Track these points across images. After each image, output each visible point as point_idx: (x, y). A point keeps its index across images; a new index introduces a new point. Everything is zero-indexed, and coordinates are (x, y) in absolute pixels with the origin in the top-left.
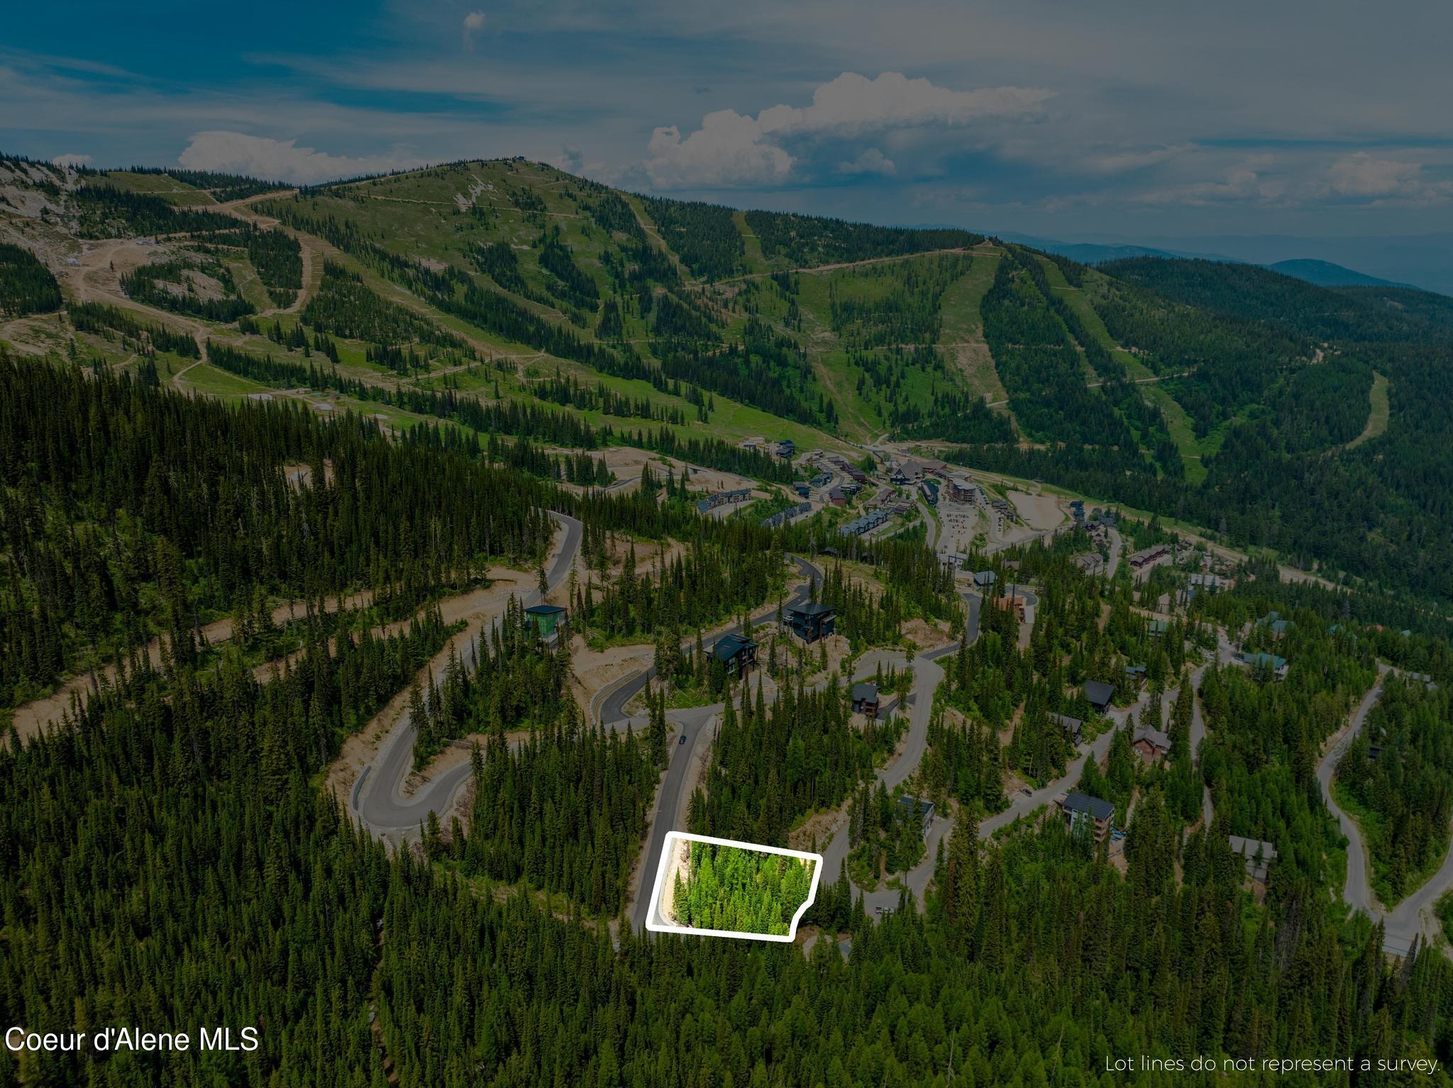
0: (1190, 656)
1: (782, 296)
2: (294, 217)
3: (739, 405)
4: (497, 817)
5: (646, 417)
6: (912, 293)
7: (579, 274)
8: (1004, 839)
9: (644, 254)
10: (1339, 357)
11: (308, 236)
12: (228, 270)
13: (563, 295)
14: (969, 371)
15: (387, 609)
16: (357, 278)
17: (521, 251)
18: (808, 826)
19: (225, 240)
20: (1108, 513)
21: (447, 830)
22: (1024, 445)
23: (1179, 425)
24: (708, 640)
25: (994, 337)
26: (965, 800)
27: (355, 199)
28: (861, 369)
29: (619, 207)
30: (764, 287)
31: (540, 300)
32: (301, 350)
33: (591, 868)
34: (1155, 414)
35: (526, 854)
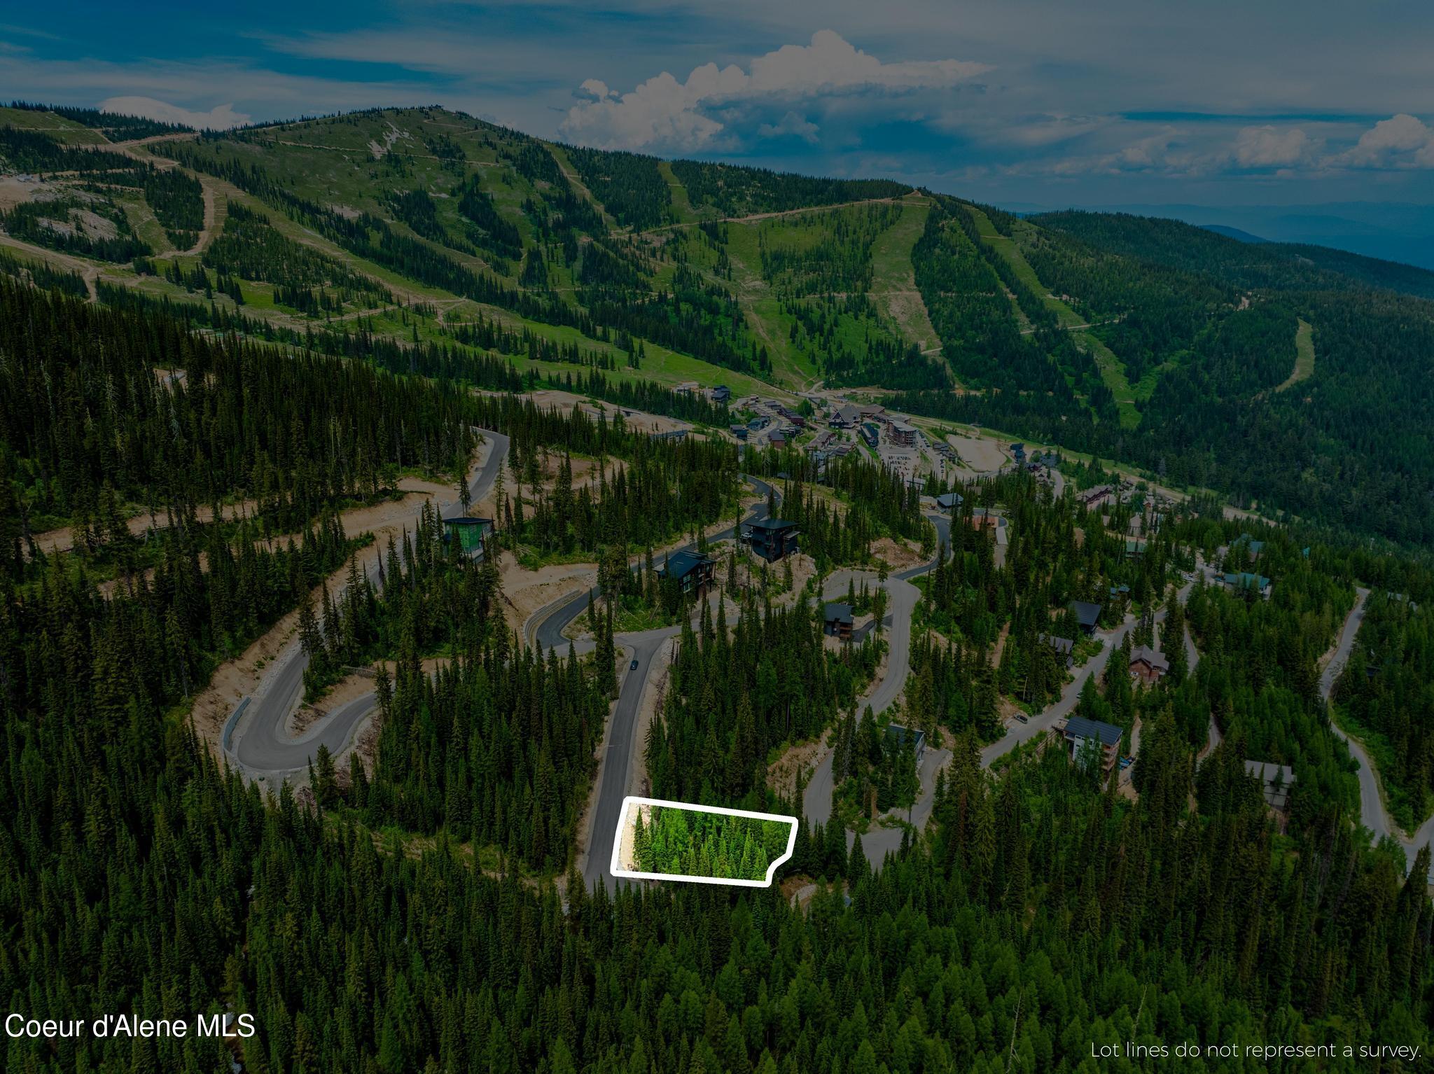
0: (1171, 577)
1: (711, 245)
2: (196, 158)
3: (670, 352)
4: (410, 755)
5: (574, 362)
6: (842, 243)
7: (501, 222)
8: (1003, 770)
9: (567, 203)
10: (1264, 303)
11: (210, 178)
12: (121, 210)
13: (484, 244)
14: (902, 319)
15: (276, 519)
16: (265, 220)
17: (440, 199)
18: (784, 761)
19: (118, 179)
20: (1048, 455)
21: (344, 772)
22: (959, 391)
23: (1112, 372)
24: (659, 559)
25: (928, 286)
26: (956, 729)
27: (262, 144)
28: (794, 317)
29: (541, 156)
30: (692, 237)
31: (460, 248)
32: (203, 291)
33: (531, 812)
34: (1088, 359)
35: (447, 798)
